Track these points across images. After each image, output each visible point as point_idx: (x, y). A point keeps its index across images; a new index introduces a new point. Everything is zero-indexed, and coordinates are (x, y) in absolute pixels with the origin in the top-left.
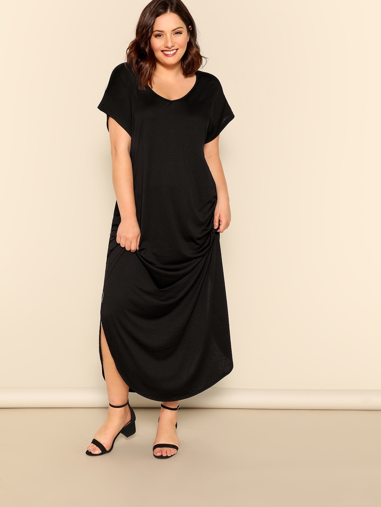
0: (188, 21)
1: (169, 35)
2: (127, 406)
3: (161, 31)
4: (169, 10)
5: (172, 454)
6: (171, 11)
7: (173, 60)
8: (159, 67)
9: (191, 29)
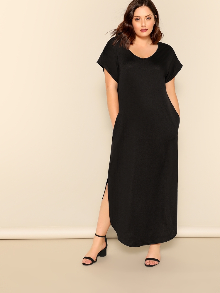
0: (155, 12)
1: (143, 19)
2: (104, 237)
3: (139, 17)
4: (144, 5)
5: (155, 264)
6: (145, 5)
7: (146, 34)
8: (137, 38)
9: (156, 17)
